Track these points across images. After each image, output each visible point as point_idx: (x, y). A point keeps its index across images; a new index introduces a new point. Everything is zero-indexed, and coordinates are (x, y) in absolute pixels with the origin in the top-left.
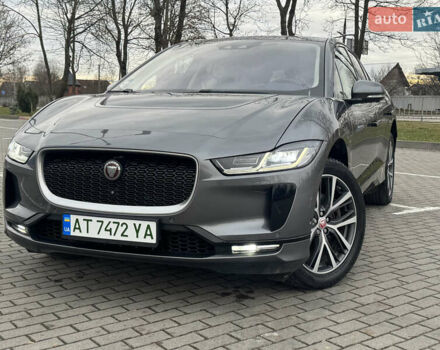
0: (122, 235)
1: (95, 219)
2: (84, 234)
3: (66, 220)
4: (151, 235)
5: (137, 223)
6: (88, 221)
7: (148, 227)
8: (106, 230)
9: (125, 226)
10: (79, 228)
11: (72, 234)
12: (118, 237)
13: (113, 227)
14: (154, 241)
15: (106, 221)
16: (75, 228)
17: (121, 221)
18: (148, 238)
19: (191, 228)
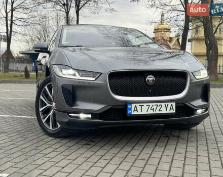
0: (159, 111)
1: (145, 104)
2: (139, 113)
3: (129, 107)
4: (173, 109)
5: (166, 104)
6: (141, 106)
7: (172, 105)
8: (151, 109)
9: (160, 106)
10: (137, 110)
11: (133, 113)
12: (157, 112)
13: (155, 107)
14: (174, 111)
15: (151, 105)
16: (134, 110)
17: (159, 104)
18: (172, 110)
19: (187, 104)
